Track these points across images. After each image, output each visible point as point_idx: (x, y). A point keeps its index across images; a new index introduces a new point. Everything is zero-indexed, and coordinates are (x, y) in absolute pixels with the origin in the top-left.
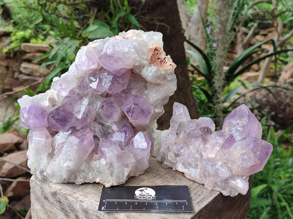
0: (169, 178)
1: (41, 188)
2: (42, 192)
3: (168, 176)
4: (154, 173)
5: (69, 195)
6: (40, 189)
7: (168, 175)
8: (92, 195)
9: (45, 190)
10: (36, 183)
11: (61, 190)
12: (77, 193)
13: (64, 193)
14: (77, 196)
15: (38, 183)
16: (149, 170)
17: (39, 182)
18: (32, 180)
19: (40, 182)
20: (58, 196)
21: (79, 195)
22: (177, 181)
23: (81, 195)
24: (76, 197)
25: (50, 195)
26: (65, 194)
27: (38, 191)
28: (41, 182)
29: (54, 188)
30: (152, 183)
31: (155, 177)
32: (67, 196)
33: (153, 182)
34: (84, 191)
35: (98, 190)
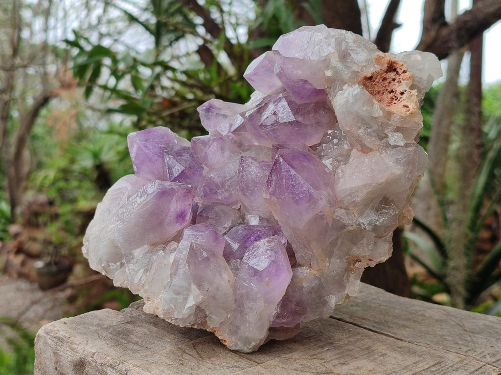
0: (355, 351)
1: (55, 354)
2: (57, 362)
3: (354, 348)
4: (320, 340)
5: (111, 366)
6: (52, 356)
7: (354, 346)
8: (162, 368)
9: (63, 359)
10: (46, 343)
11: (94, 354)
12: (129, 362)
13: (101, 361)
14: (128, 367)
15: (50, 342)
16: (310, 335)
17: (53, 341)
18: (38, 336)
19: (54, 339)
20: (87, 369)
21: (131, 366)
22: (375, 356)
23: (135, 366)
24: (124, 370)
25: (71, 368)
26: (101, 364)
27: (48, 363)
28: (56, 340)
29: (81, 351)
30: (312, 357)
31: (322, 347)
32: (105, 370)
33: (314, 355)
34: (146, 359)
35: (180, 360)
